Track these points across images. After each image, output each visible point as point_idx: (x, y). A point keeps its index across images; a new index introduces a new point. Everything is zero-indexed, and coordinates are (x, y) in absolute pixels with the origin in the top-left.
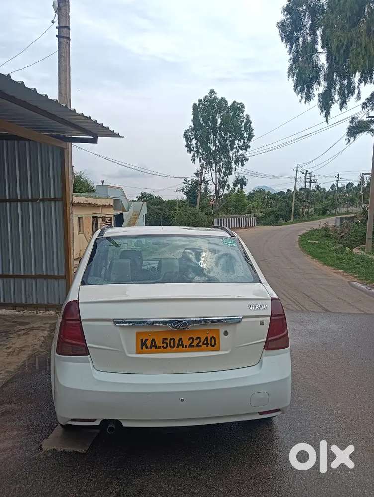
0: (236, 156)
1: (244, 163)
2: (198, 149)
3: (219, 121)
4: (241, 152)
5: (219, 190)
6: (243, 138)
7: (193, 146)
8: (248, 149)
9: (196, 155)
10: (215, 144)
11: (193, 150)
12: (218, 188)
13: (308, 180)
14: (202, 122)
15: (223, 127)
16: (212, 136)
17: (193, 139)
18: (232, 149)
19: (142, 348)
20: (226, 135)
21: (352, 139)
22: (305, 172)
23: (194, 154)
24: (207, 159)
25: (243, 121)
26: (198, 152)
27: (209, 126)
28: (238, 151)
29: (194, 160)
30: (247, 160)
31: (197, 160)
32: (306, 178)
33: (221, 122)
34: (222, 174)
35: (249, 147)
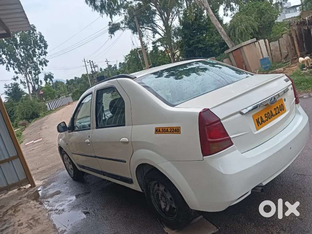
0: (39, 60)
1: (47, 64)
2: (9, 61)
3: (18, 39)
4: (42, 57)
5: (34, 86)
6: (40, 47)
7: (4, 60)
8: (46, 54)
9: (9, 65)
10: (21, 55)
11: (5, 63)
12: (33, 85)
13: (92, 66)
14: (5, 41)
15: (22, 42)
16: (16, 50)
17: (2, 54)
18: (35, 56)
19: (259, 126)
20: (27, 47)
21: (113, 35)
22: (89, 62)
23: (7, 65)
24: (18, 67)
25: (37, 36)
26: (9, 63)
27: (11, 43)
28: (39, 57)
29: (9, 69)
30: (48, 61)
31: (11, 69)
32: (91, 65)
33: (20, 39)
34: (33, 75)
35: (47, 53)
